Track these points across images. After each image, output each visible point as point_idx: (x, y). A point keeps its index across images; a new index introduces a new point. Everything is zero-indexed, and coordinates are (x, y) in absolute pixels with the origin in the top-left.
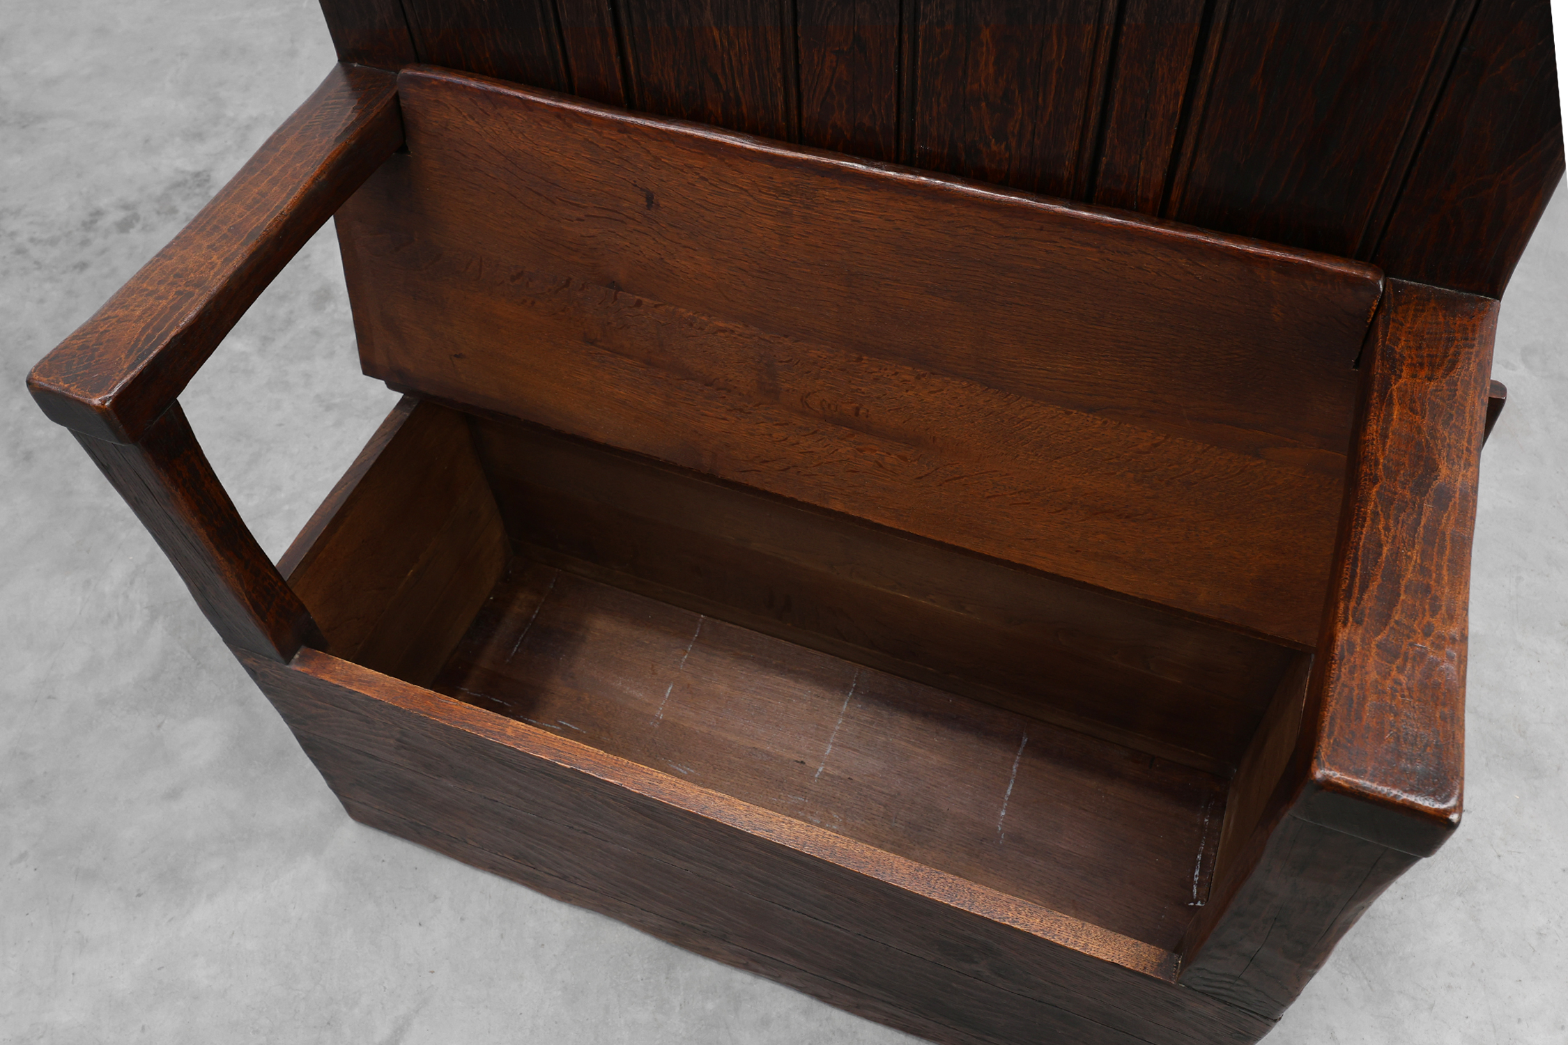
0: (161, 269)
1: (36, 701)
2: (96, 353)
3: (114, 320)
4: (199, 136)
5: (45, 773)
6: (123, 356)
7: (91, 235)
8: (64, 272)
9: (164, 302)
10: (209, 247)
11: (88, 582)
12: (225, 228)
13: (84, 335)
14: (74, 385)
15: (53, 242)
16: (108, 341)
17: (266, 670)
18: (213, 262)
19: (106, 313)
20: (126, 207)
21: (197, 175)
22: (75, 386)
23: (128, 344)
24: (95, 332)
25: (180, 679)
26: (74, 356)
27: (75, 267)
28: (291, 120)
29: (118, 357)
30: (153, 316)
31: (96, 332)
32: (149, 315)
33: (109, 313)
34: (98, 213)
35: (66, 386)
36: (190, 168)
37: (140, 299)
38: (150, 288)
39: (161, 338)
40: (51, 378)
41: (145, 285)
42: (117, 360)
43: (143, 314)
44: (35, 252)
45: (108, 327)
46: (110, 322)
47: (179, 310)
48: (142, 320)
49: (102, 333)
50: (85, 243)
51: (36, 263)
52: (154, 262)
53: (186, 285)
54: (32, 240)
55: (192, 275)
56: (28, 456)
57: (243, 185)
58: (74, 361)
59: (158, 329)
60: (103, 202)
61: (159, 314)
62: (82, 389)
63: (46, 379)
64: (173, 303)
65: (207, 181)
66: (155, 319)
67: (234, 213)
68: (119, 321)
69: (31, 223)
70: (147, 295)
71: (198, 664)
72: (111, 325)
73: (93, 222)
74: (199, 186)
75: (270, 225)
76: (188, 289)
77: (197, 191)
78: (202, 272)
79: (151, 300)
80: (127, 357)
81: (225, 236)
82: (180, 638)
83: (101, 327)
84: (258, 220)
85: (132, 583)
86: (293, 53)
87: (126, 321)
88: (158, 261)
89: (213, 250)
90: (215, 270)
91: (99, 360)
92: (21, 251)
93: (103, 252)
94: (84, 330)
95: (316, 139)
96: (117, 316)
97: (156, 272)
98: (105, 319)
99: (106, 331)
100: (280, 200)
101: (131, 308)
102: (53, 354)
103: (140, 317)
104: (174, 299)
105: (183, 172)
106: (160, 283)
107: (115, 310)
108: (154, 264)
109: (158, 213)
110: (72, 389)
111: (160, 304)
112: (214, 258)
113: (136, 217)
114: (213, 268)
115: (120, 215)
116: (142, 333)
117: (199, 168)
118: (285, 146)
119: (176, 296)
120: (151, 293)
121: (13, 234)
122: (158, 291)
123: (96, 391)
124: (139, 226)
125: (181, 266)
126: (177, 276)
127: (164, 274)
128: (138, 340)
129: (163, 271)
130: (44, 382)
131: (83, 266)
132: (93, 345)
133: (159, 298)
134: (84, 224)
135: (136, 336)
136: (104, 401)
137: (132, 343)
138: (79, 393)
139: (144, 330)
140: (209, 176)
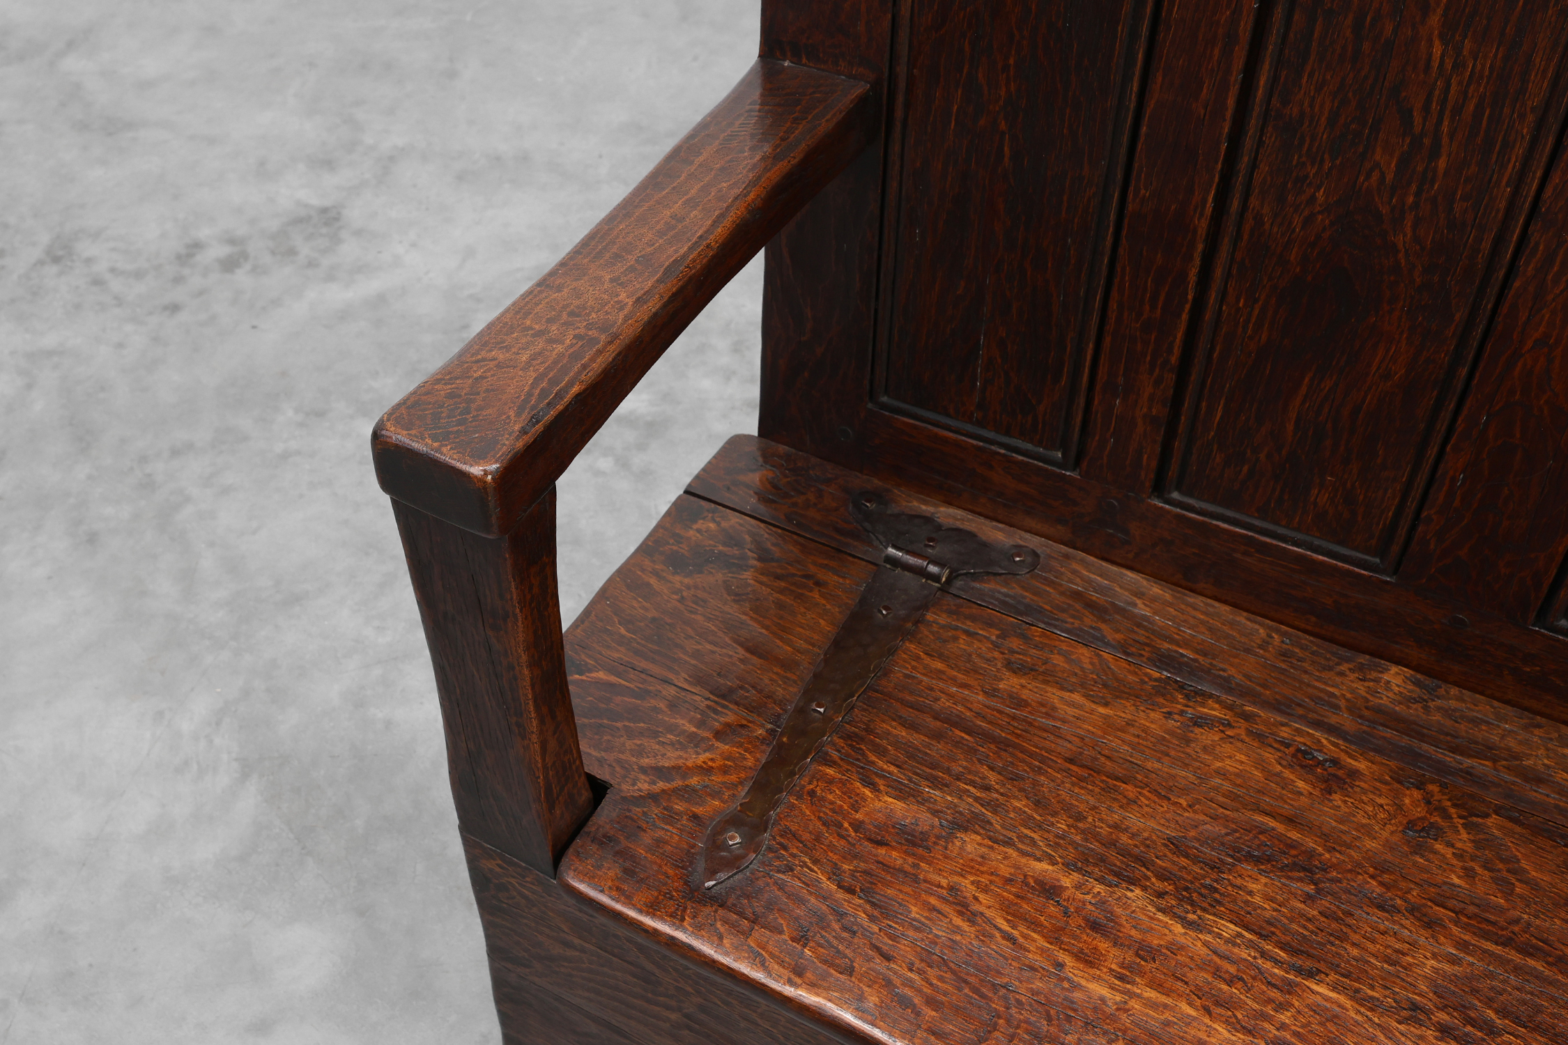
0: (547, 303)
1: (84, 865)
2: (473, 406)
3: (492, 364)
4: (329, 164)
5: (91, 965)
6: (512, 413)
7: (186, 271)
8: (151, 313)
9: (560, 348)
10: (612, 280)
11: (160, 714)
12: (631, 259)
13: (451, 379)
14: (446, 445)
15: (139, 275)
16: (487, 391)
17: (513, 881)
18: (621, 302)
19: (477, 353)
20: (232, 241)
21: (324, 210)
22: (449, 447)
23: (517, 398)
24: (467, 377)
25: (277, 865)
26: (442, 407)
27: (165, 308)
28: (703, 126)
29: (505, 414)
30: (547, 364)
31: (469, 377)
32: (542, 363)
33: (483, 354)
34: (197, 246)
35: (436, 444)
36: (315, 201)
37: (524, 340)
38: (537, 327)
39: (559, 395)
40: (413, 432)
41: (528, 323)
42: (504, 417)
43: (533, 360)
44: (116, 285)
45: (484, 372)
46: (486, 365)
47: (582, 359)
48: (531, 368)
49: (476, 379)
50: (178, 280)
51: (116, 298)
52: (536, 292)
53: (588, 327)
54: (113, 270)
55: (594, 315)
56: (92, 539)
57: (647, 204)
58: (442, 412)
59: (553, 382)
60: (204, 233)
61: (555, 362)
62: (458, 453)
63: (406, 432)
64: (572, 350)
65: (337, 219)
66: (549, 369)
67: (640, 240)
68: (499, 366)
69: (113, 249)
70: (534, 336)
71: (303, 849)
72: (489, 370)
73: (190, 256)
74: (326, 224)
75: (694, 261)
76: (590, 333)
77: (324, 230)
78: (607, 313)
79: (540, 344)
80: (518, 414)
81: (632, 269)
82: (279, 808)
83: (475, 372)
84: (676, 251)
85: (218, 724)
86: (452, 74)
87: (508, 367)
88: (540, 292)
89: (619, 285)
90: (626, 311)
91: (478, 416)
92: (97, 282)
93: (201, 293)
94: (450, 373)
95: (746, 154)
96: (494, 359)
97: (541, 306)
98: (478, 361)
99: (482, 377)
100: (704, 229)
101: (513, 350)
102: (412, 399)
103: (528, 363)
104: (572, 346)
105: (306, 206)
106: (549, 321)
107: (491, 351)
108: (536, 296)
109: (273, 253)
110: (444, 450)
111: (554, 349)
112: (623, 296)
113: (244, 256)
114: (621, 309)
115: (223, 251)
116: (533, 386)
117: (327, 203)
118: (701, 158)
119: (575, 341)
120: (539, 334)
121: (89, 261)
122: (549, 332)
123: (479, 457)
124: (248, 266)
125: (576, 302)
126: (572, 314)
127: (554, 310)
128: (530, 394)
129: (551, 306)
130: (398, 436)
131: (174, 308)
132: (466, 394)
133: (551, 341)
134: (179, 257)
135: (526, 389)
136: (486, 473)
137: (523, 397)
138: (455, 457)
139: (537, 380)
140: (339, 213)
